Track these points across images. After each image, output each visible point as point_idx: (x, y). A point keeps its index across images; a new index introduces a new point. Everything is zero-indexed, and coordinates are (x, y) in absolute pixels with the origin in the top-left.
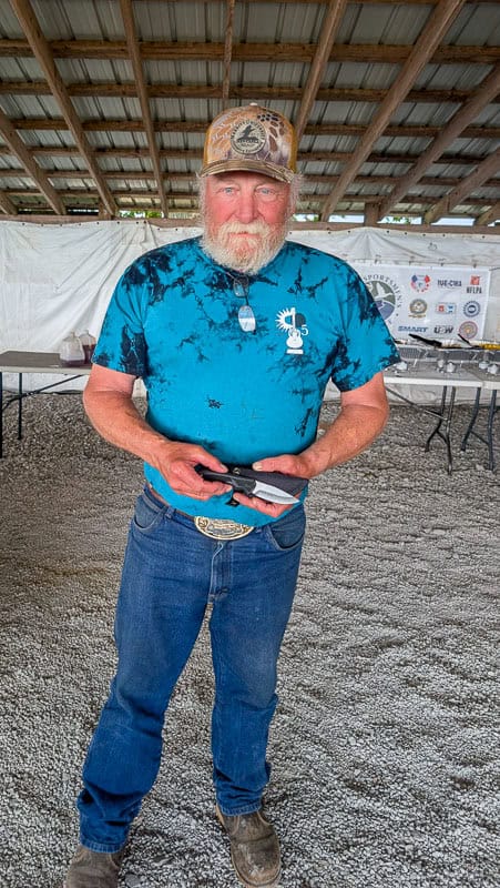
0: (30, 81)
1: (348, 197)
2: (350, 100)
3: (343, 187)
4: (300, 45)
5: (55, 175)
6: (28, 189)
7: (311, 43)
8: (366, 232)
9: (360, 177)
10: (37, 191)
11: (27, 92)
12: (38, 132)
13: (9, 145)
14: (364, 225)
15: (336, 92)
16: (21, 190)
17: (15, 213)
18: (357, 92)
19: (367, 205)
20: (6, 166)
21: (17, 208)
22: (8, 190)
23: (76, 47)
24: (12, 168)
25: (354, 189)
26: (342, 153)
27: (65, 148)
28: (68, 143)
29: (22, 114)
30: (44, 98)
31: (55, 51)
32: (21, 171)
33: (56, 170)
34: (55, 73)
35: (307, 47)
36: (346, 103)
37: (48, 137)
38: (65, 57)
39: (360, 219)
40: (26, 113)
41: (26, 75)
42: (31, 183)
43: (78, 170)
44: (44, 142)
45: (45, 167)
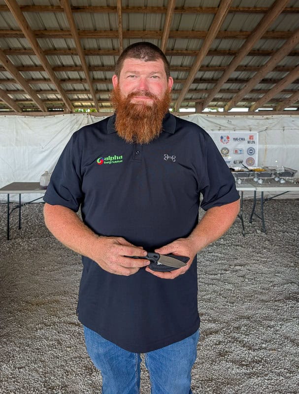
0: (25, 49)
1: (186, 100)
2: (181, 55)
3: (183, 95)
4: (155, 31)
5: (41, 92)
6: (27, 100)
7: (160, 30)
8: (196, 116)
9: (191, 91)
10: (31, 100)
11: (24, 54)
12: (31, 72)
13: (15, 79)
14: (195, 113)
15: (175, 52)
16: (24, 100)
17: (21, 111)
18: (185, 52)
19: (196, 103)
20: (15, 89)
21: (22, 109)
22: (17, 100)
23: (47, 33)
24: (18, 90)
25: (189, 96)
26: (181, 79)
27: (45, 80)
28: (46, 77)
29: (22, 64)
30: (32, 57)
31: (37, 35)
32: (23, 91)
33: (41, 90)
34: (37, 45)
35: (159, 32)
36: (180, 57)
37: (36, 75)
38: (41, 37)
39: (193, 110)
40: (24, 64)
41: (23, 46)
42: (28, 97)
43: (52, 90)
44: (34, 77)
45: (36, 89)
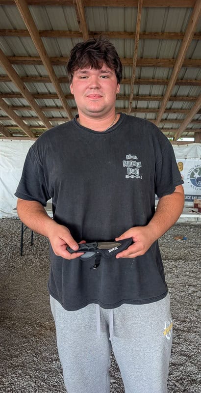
1: (188, 130)
2: (190, 85)
8: (195, 145)
9: (193, 121)
10: (44, 127)
11: (39, 81)
12: (45, 100)
14: (194, 142)
15: (184, 81)
18: (194, 81)
19: (195, 133)
22: (31, 126)
23: (63, 60)
25: (190, 126)
26: (185, 109)
27: (57, 107)
30: (47, 84)
31: (53, 62)
33: (53, 117)
34: (53, 72)
35: (172, 60)
37: (49, 102)
38: (57, 65)
40: (39, 91)
41: (39, 74)
42: (41, 123)
43: (63, 117)
44: (47, 105)
45: (48, 116)
